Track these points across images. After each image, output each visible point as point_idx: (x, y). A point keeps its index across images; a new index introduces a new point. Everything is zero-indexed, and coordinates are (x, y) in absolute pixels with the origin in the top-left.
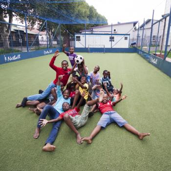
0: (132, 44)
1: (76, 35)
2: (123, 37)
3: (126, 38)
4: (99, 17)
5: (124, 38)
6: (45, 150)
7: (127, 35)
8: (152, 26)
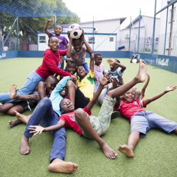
0: (120, 48)
1: (39, 35)
2: (108, 37)
3: (111, 40)
4: (69, 13)
5: (109, 39)
6: (52, 171)
7: (113, 34)
8: (155, 16)
